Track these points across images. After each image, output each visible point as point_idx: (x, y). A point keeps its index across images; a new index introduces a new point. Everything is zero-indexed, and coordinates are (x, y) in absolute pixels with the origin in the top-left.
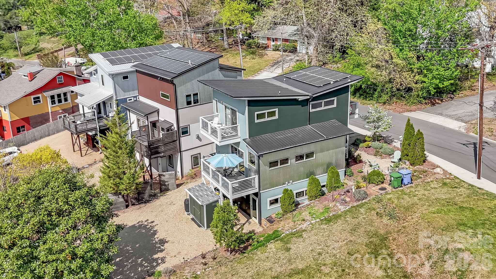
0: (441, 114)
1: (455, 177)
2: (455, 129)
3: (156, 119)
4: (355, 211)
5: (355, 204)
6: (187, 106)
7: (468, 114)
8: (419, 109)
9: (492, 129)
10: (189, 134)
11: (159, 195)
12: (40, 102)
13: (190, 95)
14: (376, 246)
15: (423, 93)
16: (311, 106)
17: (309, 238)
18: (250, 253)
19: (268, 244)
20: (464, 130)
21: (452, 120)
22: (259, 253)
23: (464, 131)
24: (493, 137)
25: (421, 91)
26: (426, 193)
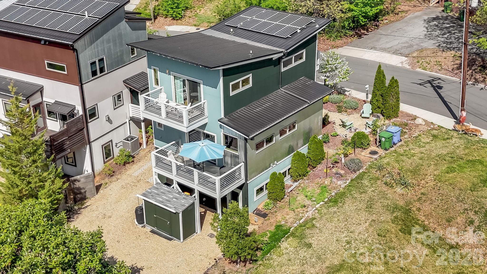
0: (373, 48)
1: (439, 126)
2: (398, 65)
3: (39, 100)
4: (357, 184)
5: (354, 176)
6: (92, 78)
7: (404, 45)
8: (346, 44)
9: (439, 62)
10: (97, 117)
11: (76, 207)
13: (95, 63)
14: (403, 221)
15: (349, 24)
16: (282, 64)
17: (325, 227)
18: (264, 259)
19: (280, 244)
20: (407, 65)
21: (389, 55)
22: (275, 257)
23: (409, 67)
24: (443, 71)
25: (347, 21)
26: (423, 149)
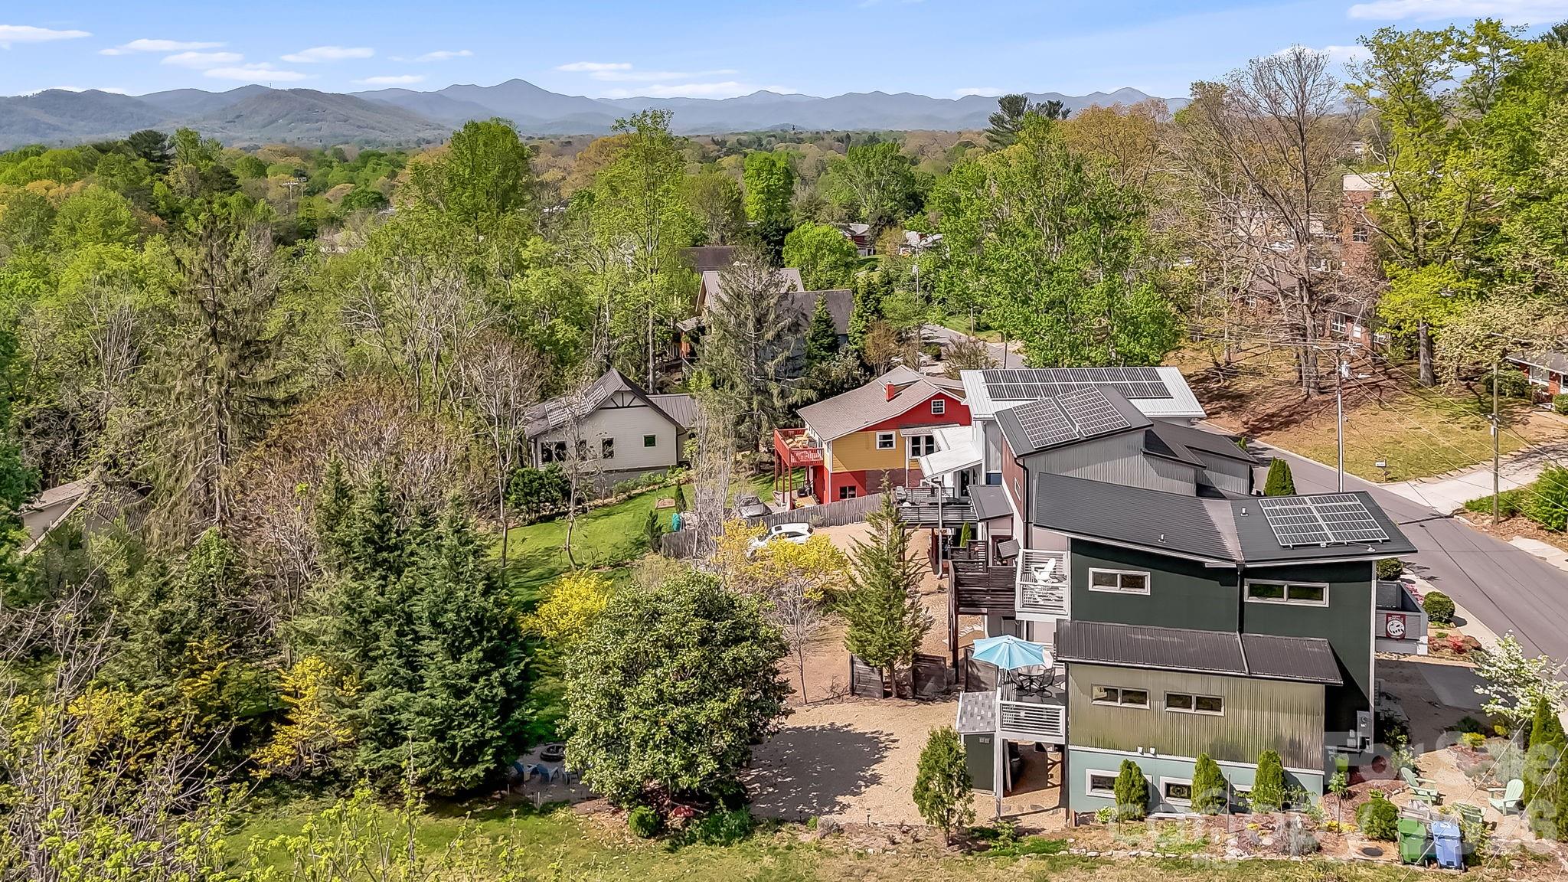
3: (1007, 532)
5: (1270, 857)
12: (891, 445)
16: (1246, 588)
19: (1022, 856)
